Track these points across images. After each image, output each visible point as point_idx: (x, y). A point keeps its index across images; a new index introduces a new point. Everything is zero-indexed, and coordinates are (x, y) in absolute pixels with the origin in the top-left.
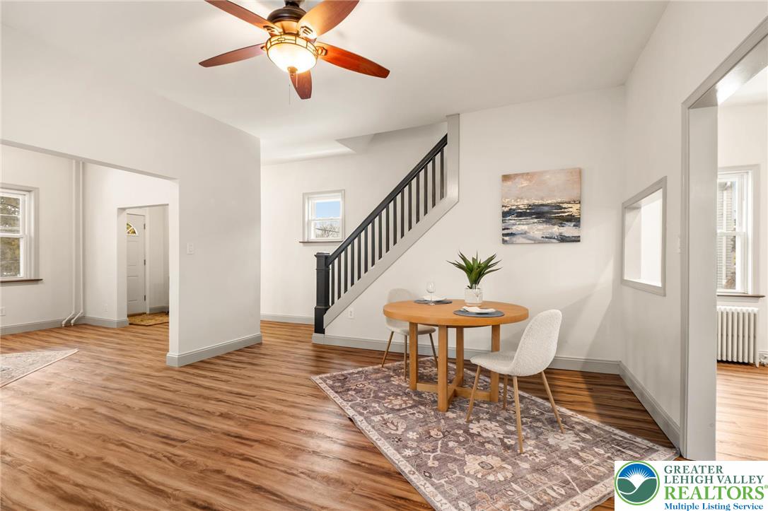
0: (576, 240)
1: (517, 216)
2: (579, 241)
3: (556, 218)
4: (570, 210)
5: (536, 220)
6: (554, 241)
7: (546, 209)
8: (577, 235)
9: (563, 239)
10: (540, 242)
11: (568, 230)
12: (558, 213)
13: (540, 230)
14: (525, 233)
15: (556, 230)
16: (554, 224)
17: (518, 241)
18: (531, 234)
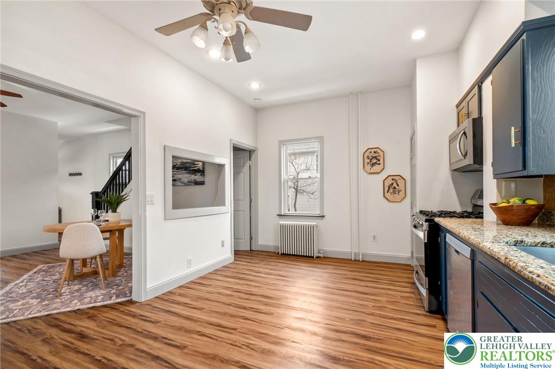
0: (202, 183)
1: (177, 169)
2: (204, 184)
3: (193, 170)
4: (198, 165)
5: (184, 172)
6: (192, 184)
7: (188, 165)
8: (203, 180)
9: (197, 183)
10: (187, 185)
11: (198, 177)
12: (193, 167)
13: (186, 178)
14: (180, 179)
15: (193, 177)
16: (192, 174)
17: (178, 184)
18: (183, 180)
